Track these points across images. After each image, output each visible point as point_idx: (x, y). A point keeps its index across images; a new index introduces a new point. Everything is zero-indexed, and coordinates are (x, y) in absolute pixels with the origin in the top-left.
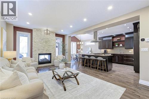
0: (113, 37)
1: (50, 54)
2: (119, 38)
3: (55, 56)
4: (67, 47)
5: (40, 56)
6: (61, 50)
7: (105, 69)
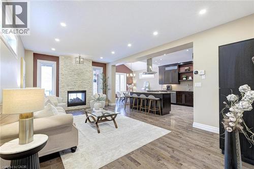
0: (180, 66)
1: (84, 92)
2: (188, 68)
3: (92, 94)
4: (109, 82)
5: (69, 94)
6: (101, 85)
7: (159, 111)
